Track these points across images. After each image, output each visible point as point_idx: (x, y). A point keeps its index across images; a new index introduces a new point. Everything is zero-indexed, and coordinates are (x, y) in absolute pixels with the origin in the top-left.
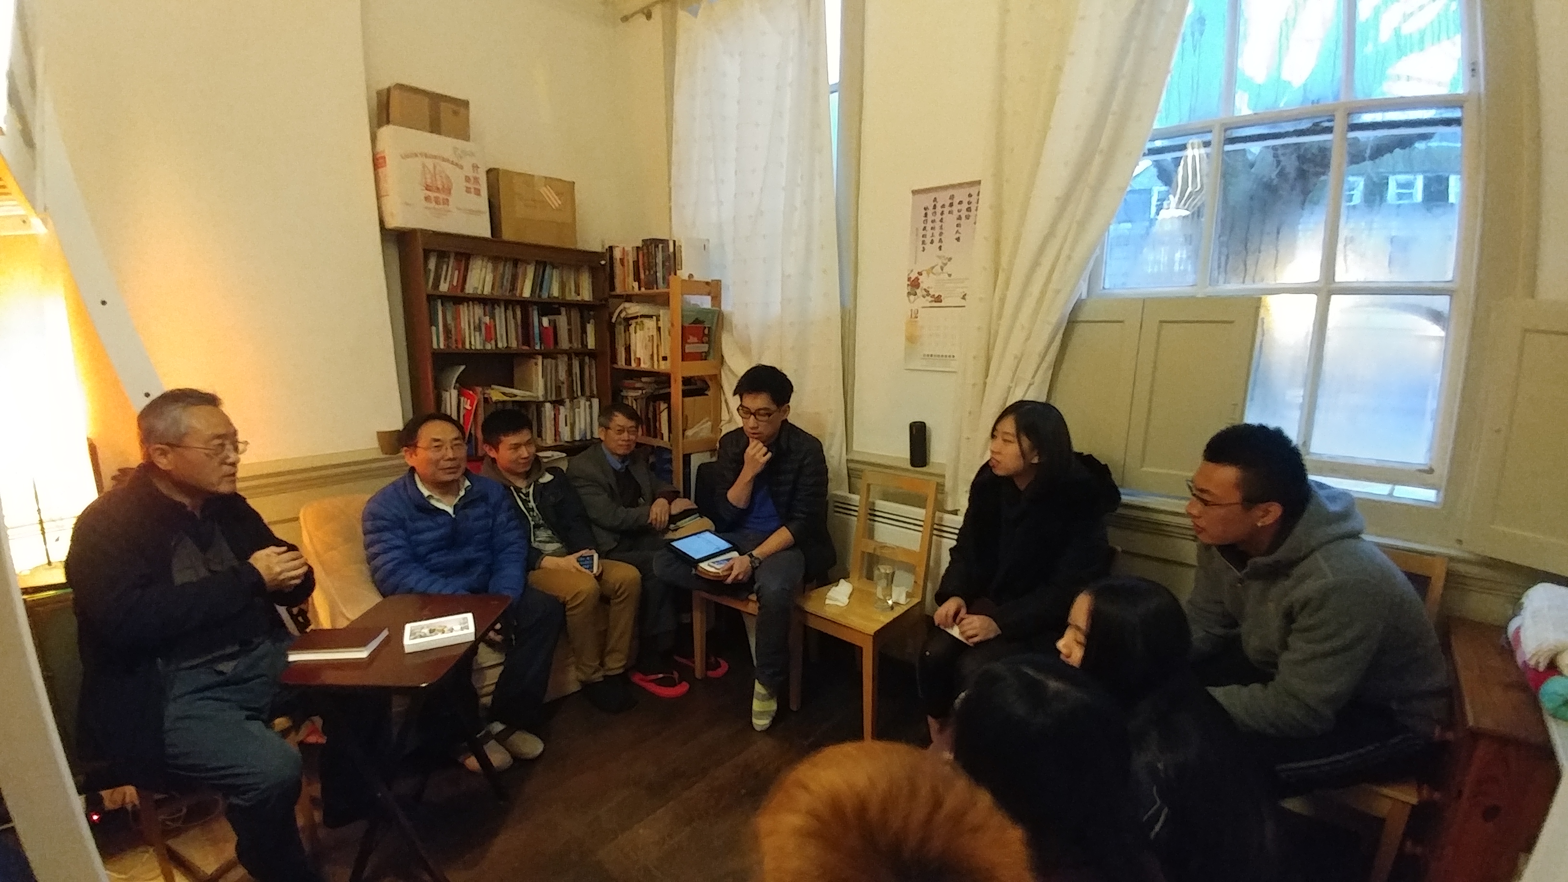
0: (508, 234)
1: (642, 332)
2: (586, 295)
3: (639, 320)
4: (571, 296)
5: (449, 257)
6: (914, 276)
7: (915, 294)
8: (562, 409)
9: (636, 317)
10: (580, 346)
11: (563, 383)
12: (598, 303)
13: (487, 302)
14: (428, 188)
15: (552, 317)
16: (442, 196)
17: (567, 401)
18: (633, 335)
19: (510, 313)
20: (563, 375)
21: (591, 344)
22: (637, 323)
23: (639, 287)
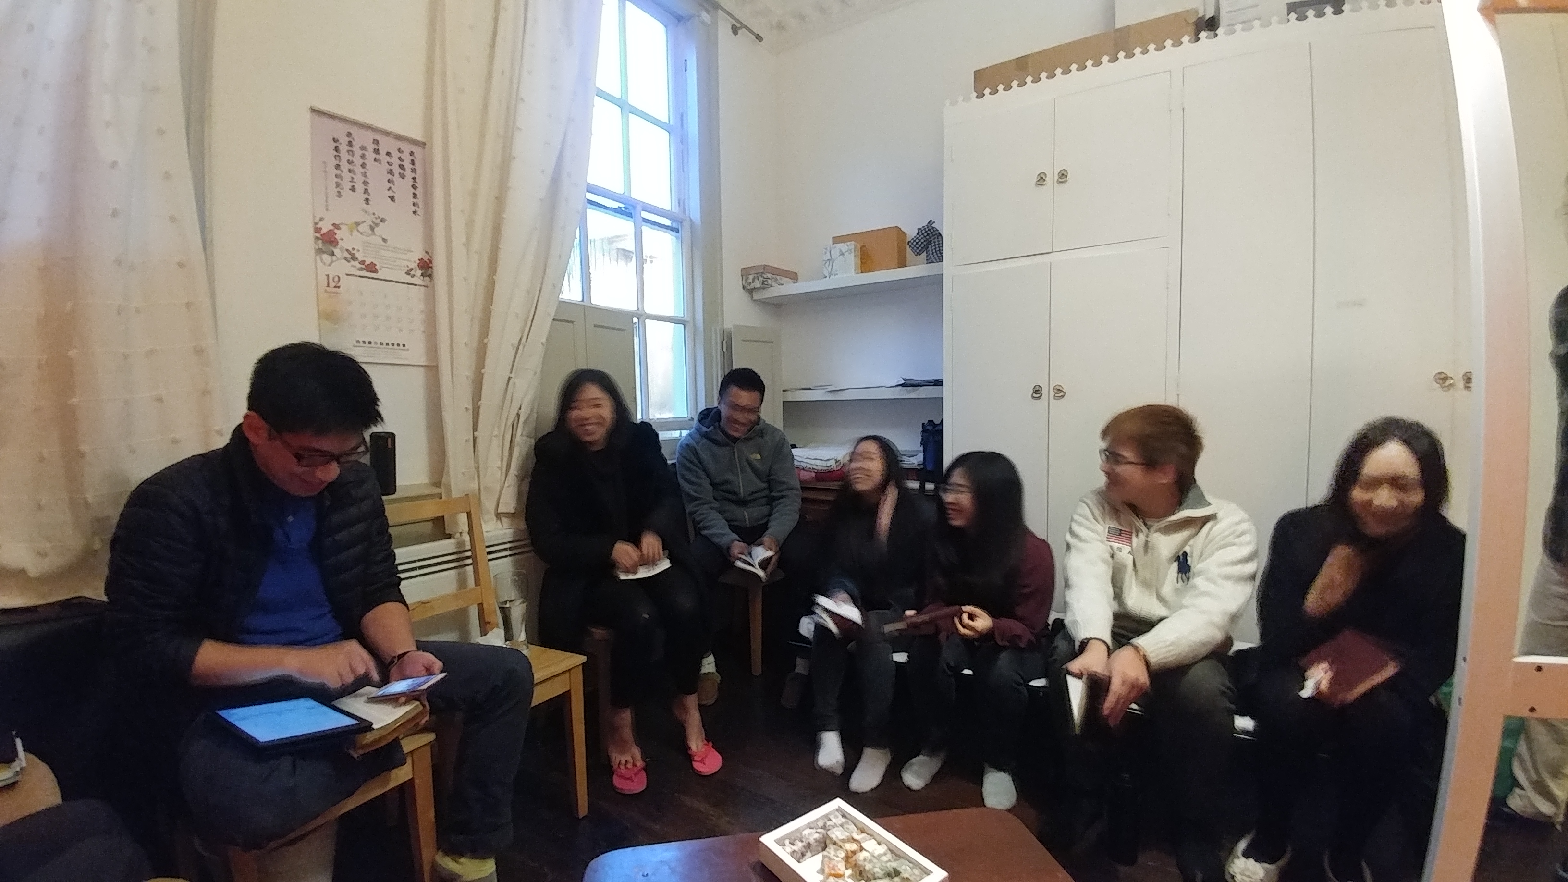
6: (326, 227)
7: (331, 254)
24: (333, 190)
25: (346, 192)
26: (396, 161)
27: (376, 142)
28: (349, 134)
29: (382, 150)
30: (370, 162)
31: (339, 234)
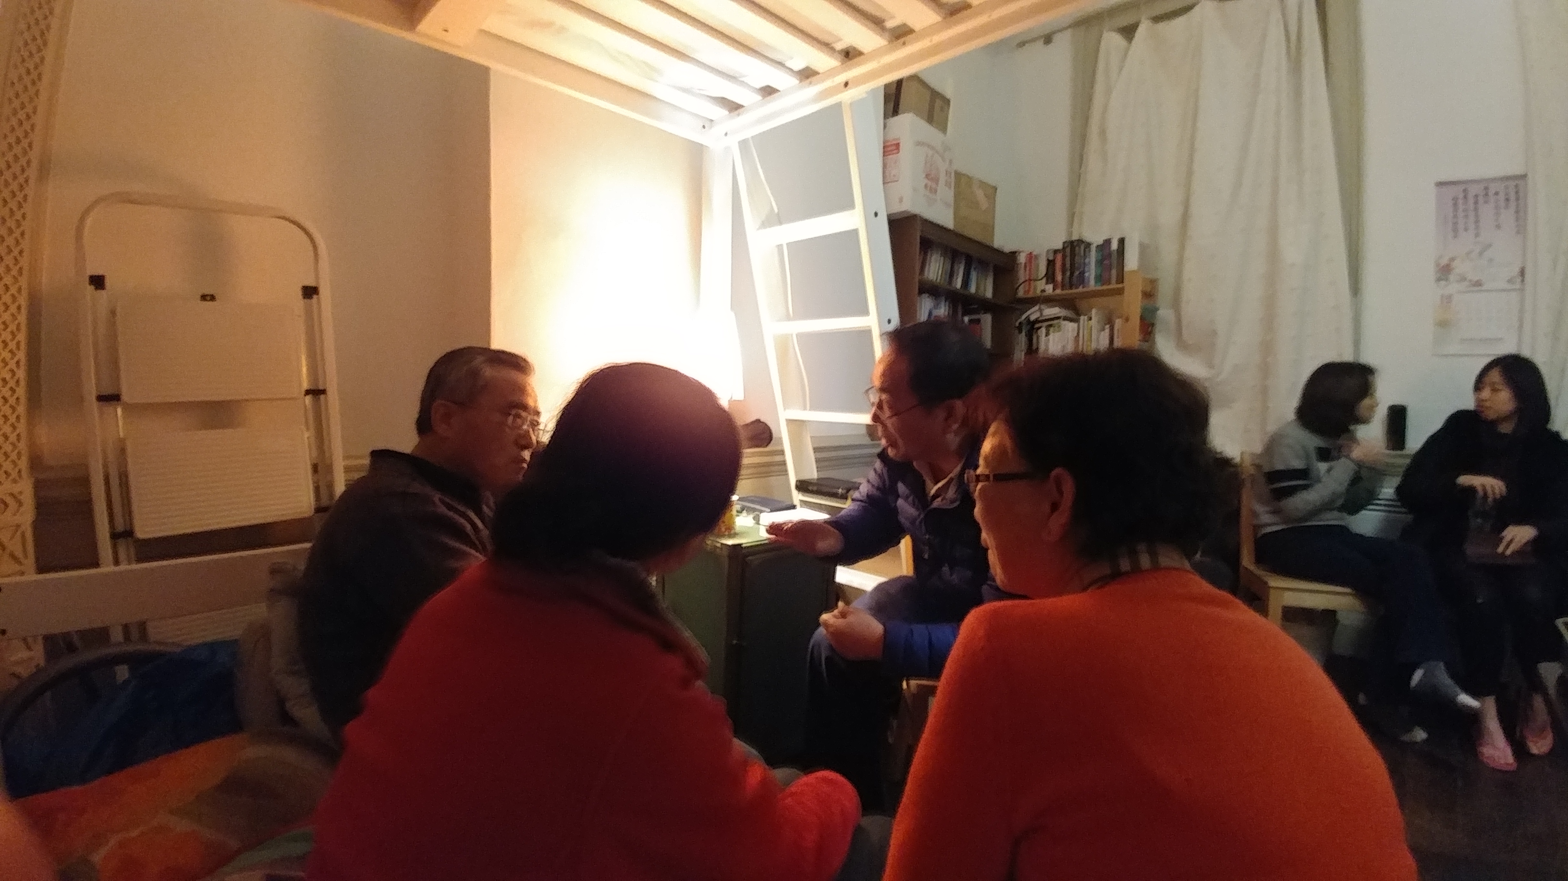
1: (1057, 335)
3: (1053, 322)
6: (1444, 261)
7: (1447, 280)
9: (1049, 320)
13: (936, 292)
14: (926, 177)
18: (1043, 338)
22: (1051, 326)
23: (1054, 289)
24: (1451, 235)
25: (1461, 233)
26: (1502, 197)
27: (1486, 188)
28: (1465, 191)
29: (1491, 192)
30: (1481, 205)
31: (1455, 264)
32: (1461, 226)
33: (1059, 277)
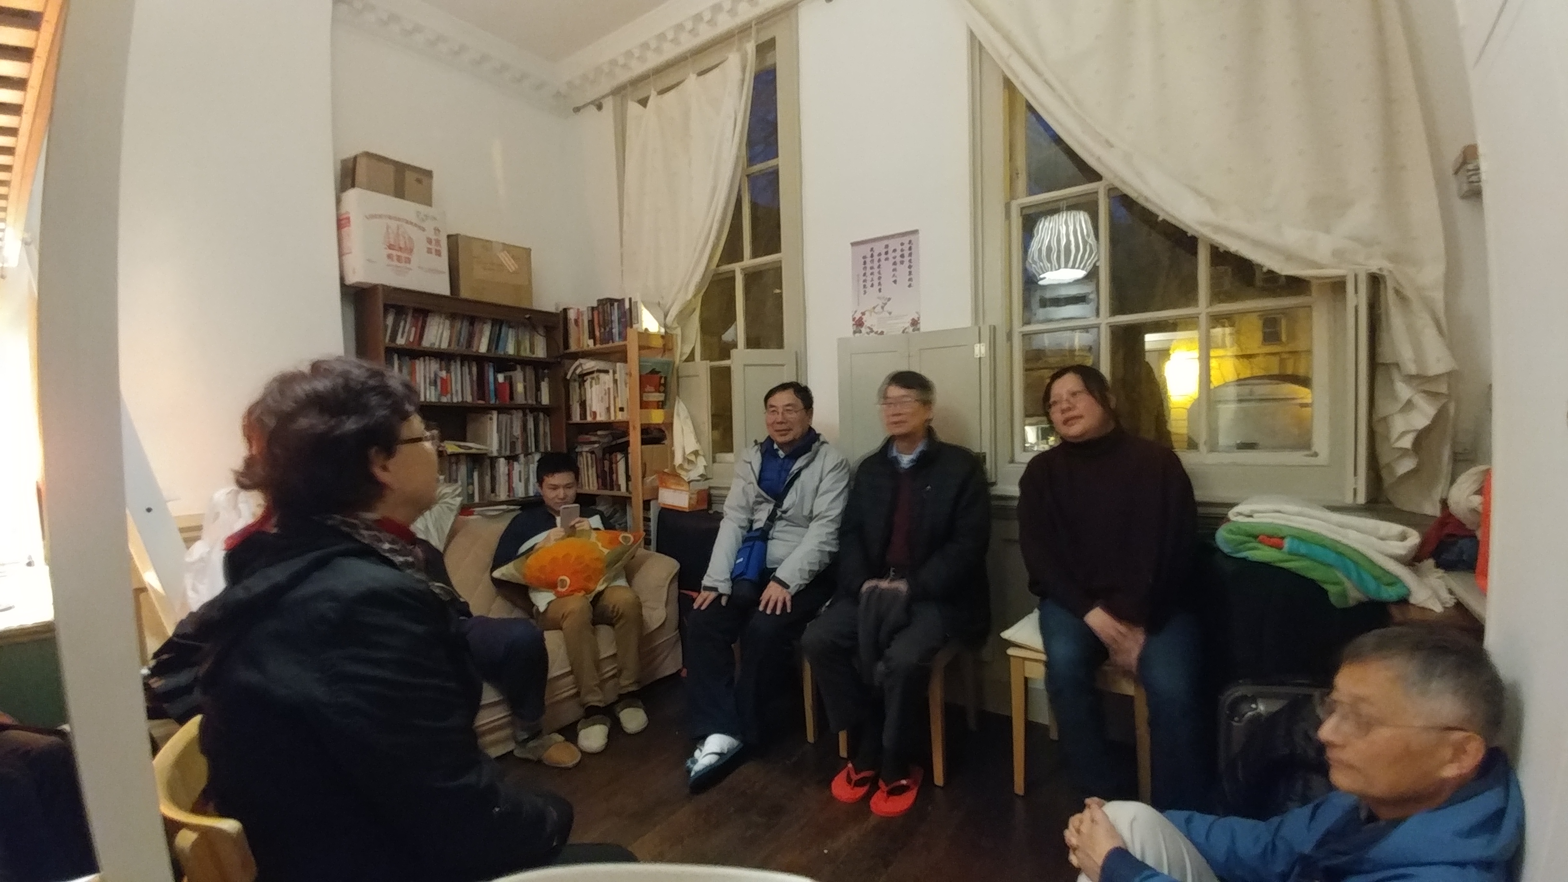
0: (465, 293)
1: (597, 386)
2: (541, 352)
3: (595, 375)
4: (526, 353)
5: (407, 315)
6: (857, 316)
7: (860, 332)
8: (516, 465)
9: (592, 373)
10: (534, 403)
11: (518, 439)
12: (553, 360)
13: (443, 357)
14: (391, 247)
15: (508, 374)
16: (404, 255)
17: (522, 457)
18: (588, 391)
19: (466, 369)
20: (517, 431)
21: (545, 400)
22: (593, 378)
23: (595, 344)
24: (862, 292)
25: (869, 289)
26: (899, 253)
27: (887, 246)
28: (872, 250)
29: (890, 250)
30: (883, 262)
31: (865, 318)
32: (869, 284)
33: (597, 333)
